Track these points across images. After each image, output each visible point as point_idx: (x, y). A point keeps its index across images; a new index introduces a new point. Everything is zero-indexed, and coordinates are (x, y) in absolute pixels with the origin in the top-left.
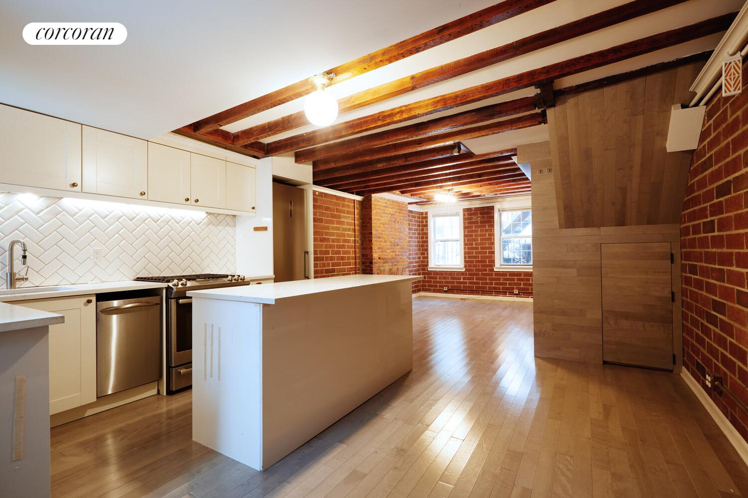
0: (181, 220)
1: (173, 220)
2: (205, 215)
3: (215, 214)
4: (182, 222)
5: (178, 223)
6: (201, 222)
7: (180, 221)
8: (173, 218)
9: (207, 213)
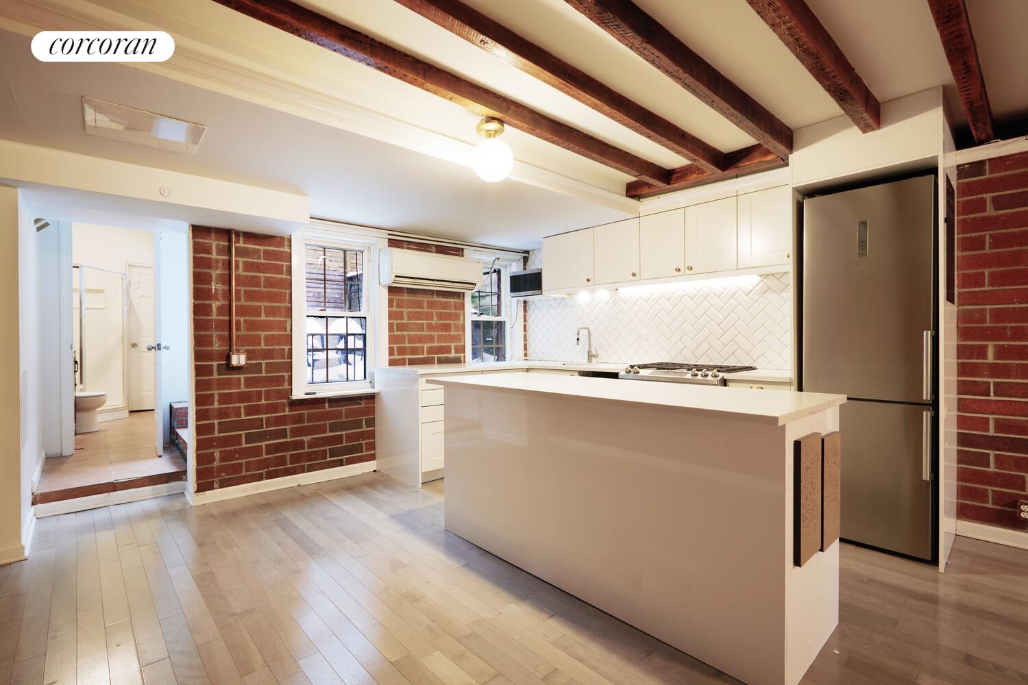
0: (723, 292)
1: (712, 294)
2: (759, 279)
3: (777, 274)
4: (723, 295)
5: (718, 297)
6: (753, 290)
7: (721, 294)
8: (711, 292)
9: (760, 276)
